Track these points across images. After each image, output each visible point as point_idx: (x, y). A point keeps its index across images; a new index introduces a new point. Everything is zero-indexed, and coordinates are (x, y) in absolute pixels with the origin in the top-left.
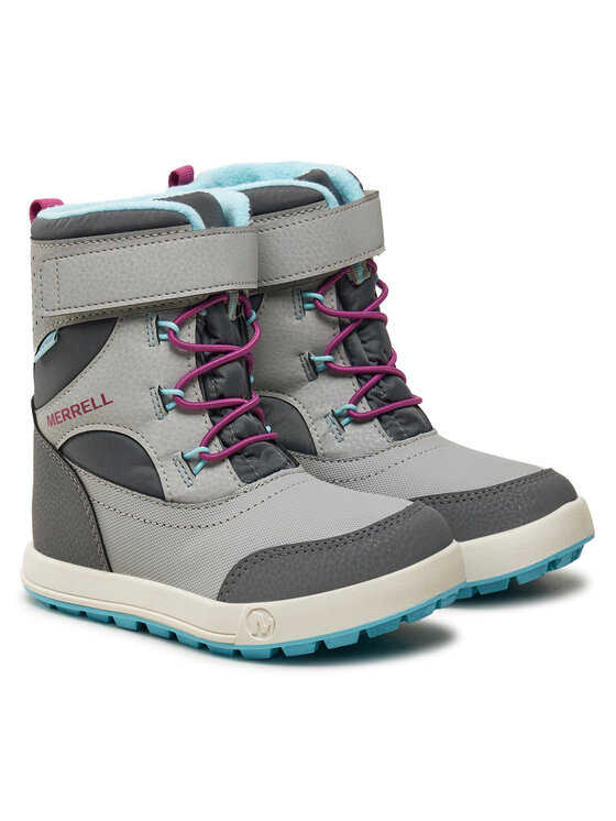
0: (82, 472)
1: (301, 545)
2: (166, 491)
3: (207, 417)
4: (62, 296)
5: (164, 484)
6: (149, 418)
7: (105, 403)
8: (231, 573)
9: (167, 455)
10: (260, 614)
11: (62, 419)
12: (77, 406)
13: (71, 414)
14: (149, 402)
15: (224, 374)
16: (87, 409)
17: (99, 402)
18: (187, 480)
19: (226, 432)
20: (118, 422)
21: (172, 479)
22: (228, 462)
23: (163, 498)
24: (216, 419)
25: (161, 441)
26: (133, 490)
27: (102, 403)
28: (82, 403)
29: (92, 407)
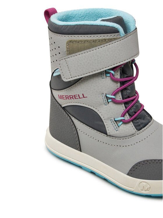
0: (73, 118)
2: (108, 132)
3: (123, 105)
5: (107, 129)
6: (101, 104)
7: (84, 97)
8: (133, 167)
9: (108, 119)
10: (145, 184)
11: (65, 98)
13: (69, 98)
14: (102, 99)
15: (130, 89)
16: (76, 98)
17: (81, 96)
18: (116, 128)
19: (131, 111)
20: (89, 104)
21: (110, 127)
22: (131, 123)
23: (106, 134)
24: (127, 106)
26: (94, 129)
27: (82, 97)
28: (74, 95)
29: (78, 97)
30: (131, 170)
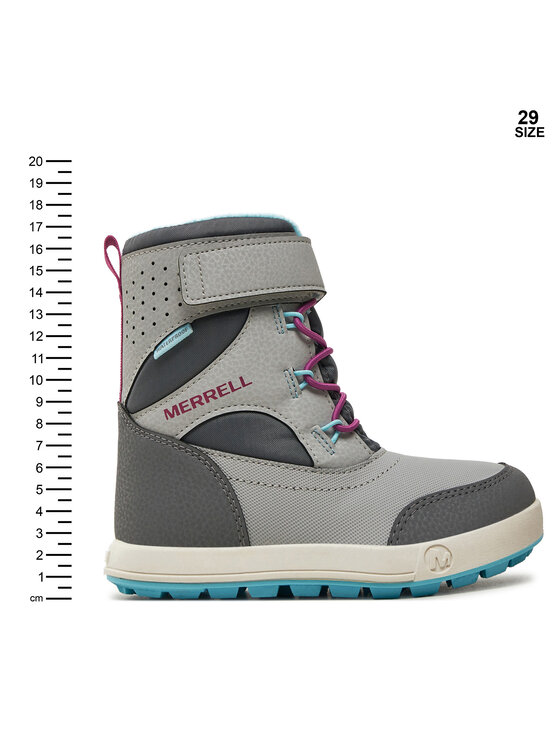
1: (455, 490)
2: (314, 459)
3: (329, 397)
4: (207, 286)
6: (286, 396)
7: (244, 385)
8: (397, 521)
10: (437, 550)
11: (190, 406)
12: (213, 391)
13: (204, 401)
14: (283, 382)
16: (223, 392)
17: (237, 384)
18: (329, 449)
19: (345, 411)
20: (256, 402)
21: (316, 448)
22: (355, 434)
23: (312, 466)
25: (300, 416)
27: (240, 385)
28: (218, 388)
29: (229, 390)
30: (393, 531)
